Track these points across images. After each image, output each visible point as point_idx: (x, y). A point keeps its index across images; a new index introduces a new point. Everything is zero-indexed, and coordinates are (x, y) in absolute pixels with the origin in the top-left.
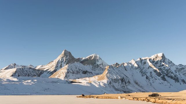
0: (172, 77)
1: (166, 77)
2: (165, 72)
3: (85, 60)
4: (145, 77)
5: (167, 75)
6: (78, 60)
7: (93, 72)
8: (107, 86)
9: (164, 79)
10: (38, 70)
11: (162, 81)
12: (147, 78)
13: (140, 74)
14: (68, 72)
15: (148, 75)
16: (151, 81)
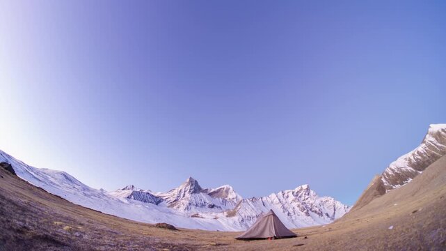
0: (316, 212)
1: (310, 212)
2: (310, 206)
3: (214, 192)
4: (287, 213)
5: (311, 210)
6: (205, 191)
7: (222, 207)
8: (238, 224)
9: (307, 214)
10: (157, 198)
11: (306, 217)
12: (289, 214)
13: (282, 210)
14: (190, 204)
15: (291, 210)
16: (293, 218)
